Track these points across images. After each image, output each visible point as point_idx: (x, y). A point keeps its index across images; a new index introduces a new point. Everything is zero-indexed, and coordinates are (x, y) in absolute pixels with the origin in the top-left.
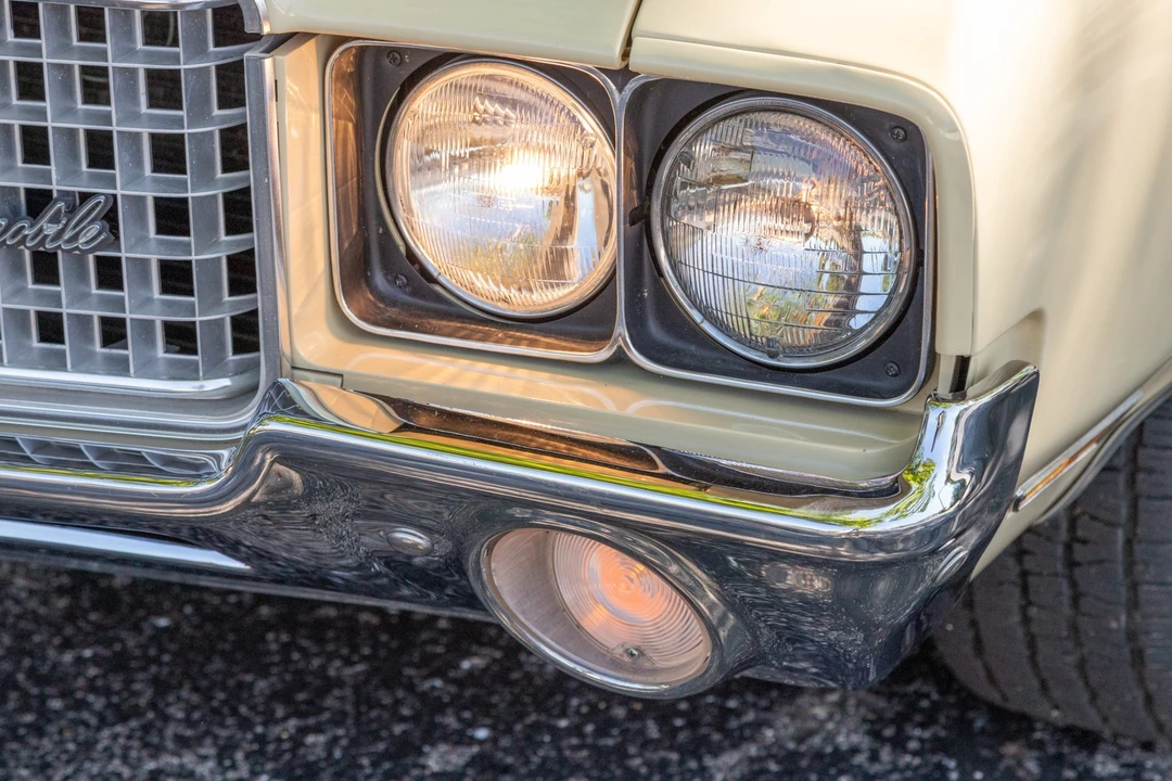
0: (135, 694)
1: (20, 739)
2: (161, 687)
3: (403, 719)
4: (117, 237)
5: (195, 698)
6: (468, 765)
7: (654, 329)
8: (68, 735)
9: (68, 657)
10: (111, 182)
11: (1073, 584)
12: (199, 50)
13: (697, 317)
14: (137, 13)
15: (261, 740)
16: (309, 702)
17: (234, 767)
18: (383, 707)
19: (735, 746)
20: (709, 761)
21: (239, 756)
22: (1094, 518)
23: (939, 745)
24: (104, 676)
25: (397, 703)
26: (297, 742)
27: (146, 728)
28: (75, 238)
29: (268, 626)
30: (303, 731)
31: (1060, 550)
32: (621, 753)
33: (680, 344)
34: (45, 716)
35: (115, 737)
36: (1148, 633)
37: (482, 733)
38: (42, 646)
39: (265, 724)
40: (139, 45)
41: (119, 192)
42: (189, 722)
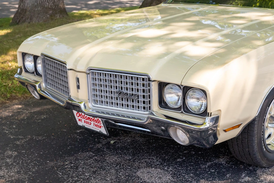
0: (150, 151)
1: (137, 154)
2: (152, 151)
3: (176, 156)
4: (139, 98)
5: (155, 152)
6: (181, 161)
7: (186, 109)
8: (142, 154)
9: (144, 147)
10: (138, 93)
11: (242, 145)
12: (147, 82)
13: (189, 108)
14: (142, 78)
15: (161, 156)
16: (167, 154)
17: (157, 158)
18: (175, 155)
19: (210, 162)
20: (207, 163)
21: (158, 158)
22: (244, 138)
23: (233, 164)
24: (147, 149)
25: (176, 155)
26: (165, 157)
27: (150, 154)
28: (135, 98)
29: (165, 146)
30: (165, 156)
31: (241, 141)
32: (198, 161)
33: (188, 111)
34: (140, 152)
35: (146, 155)
36: (250, 151)
37: (184, 158)
38: (141, 146)
39: (162, 155)
40: (142, 81)
41: (139, 94)
42: (154, 154)
